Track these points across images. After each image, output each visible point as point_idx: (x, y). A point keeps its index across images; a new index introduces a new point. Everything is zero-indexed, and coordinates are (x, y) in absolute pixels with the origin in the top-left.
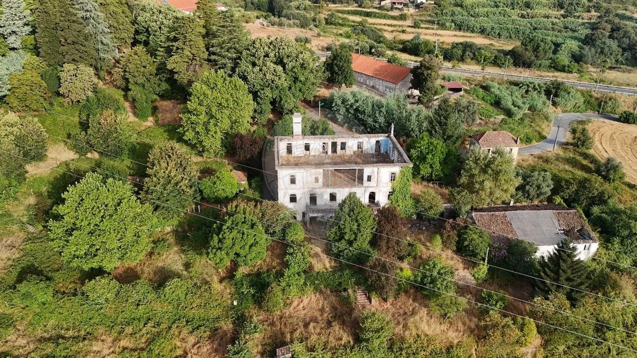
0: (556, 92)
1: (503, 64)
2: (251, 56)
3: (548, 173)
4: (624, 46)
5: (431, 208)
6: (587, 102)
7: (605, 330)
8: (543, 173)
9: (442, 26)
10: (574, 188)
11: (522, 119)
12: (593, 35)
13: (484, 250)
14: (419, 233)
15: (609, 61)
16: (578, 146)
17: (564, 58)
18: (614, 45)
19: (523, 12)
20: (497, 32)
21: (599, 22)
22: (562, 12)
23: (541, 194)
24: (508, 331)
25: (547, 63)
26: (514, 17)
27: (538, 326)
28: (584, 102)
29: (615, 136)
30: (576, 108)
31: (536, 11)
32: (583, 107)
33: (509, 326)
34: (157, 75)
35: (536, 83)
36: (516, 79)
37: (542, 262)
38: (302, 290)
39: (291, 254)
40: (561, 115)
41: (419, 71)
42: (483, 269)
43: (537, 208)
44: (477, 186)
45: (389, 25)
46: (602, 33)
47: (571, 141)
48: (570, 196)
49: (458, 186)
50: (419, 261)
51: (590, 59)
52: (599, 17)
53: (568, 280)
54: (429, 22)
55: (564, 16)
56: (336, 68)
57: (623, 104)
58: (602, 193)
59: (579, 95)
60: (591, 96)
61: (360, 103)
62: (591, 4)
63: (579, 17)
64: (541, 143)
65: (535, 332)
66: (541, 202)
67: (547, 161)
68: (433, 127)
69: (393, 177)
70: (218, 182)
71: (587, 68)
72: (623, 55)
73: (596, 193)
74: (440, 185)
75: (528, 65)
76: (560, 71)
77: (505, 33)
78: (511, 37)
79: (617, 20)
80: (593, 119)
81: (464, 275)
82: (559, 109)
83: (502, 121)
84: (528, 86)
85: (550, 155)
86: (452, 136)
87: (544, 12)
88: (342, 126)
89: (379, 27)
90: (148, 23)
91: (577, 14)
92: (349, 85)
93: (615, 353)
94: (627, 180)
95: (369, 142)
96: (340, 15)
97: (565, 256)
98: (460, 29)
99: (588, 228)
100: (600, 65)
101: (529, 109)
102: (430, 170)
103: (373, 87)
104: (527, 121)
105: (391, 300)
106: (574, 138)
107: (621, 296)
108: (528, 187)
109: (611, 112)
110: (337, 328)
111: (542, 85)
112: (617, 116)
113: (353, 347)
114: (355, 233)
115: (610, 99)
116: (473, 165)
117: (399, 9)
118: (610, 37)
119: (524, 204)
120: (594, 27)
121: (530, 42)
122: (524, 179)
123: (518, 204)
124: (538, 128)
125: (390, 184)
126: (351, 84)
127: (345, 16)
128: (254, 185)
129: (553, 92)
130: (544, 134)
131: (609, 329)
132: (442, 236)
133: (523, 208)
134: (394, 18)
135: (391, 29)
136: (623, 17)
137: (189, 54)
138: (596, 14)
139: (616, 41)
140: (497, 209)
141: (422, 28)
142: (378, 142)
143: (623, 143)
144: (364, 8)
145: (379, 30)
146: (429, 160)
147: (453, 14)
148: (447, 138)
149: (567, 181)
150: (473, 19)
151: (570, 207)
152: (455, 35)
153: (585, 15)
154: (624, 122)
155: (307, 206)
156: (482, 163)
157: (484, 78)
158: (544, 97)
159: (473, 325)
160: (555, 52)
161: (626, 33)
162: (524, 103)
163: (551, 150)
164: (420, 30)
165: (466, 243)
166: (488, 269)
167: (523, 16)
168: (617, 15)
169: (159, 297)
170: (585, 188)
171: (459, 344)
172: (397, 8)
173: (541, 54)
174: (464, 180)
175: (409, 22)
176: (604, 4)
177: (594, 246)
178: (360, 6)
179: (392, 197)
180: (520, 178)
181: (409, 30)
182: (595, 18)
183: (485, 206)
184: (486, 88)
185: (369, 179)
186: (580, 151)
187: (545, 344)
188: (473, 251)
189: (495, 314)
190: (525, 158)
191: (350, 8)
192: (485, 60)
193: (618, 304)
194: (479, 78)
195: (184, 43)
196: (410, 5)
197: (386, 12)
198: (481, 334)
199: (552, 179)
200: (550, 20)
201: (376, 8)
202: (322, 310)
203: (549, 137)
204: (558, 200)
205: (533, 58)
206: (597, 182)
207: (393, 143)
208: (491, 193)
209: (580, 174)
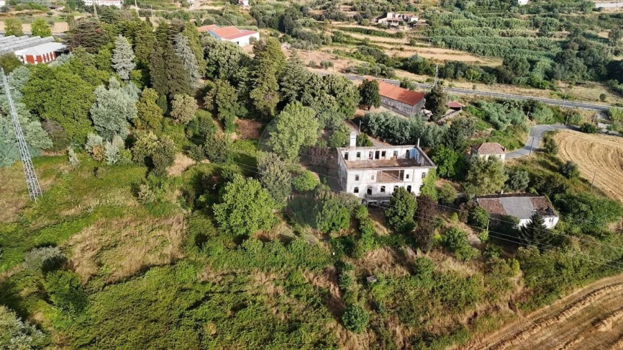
0: (532, 108)
1: (489, 81)
2: (311, 88)
3: (526, 172)
4: (589, 63)
5: (449, 196)
6: (556, 116)
7: (562, 268)
8: (522, 172)
9: (435, 45)
10: (544, 182)
11: (506, 131)
12: (563, 53)
13: (486, 222)
14: (442, 213)
15: (576, 77)
16: (547, 152)
17: (538, 76)
18: (580, 62)
19: (503, 31)
20: (482, 50)
21: (569, 42)
22: (537, 31)
23: (522, 186)
24: (503, 266)
25: (525, 79)
26: (496, 36)
27: (521, 265)
28: (554, 116)
29: (576, 143)
30: (547, 121)
31: (515, 30)
32: (553, 120)
33: (504, 264)
34: (238, 101)
35: (516, 101)
36: (500, 97)
37: (523, 228)
38: (373, 247)
39: (364, 225)
40: (536, 127)
41: (432, 97)
42: (486, 234)
43: (519, 195)
44: (479, 181)
45: (388, 43)
46: (570, 52)
47: (543, 148)
48: (541, 187)
49: (467, 181)
50: (444, 229)
51: (560, 76)
52: (569, 36)
53: (539, 238)
54: (423, 40)
55: (539, 35)
56: (368, 94)
57: (584, 117)
58: (562, 185)
59: (549, 110)
60: (559, 111)
61: (390, 121)
62: (562, 24)
63: (551, 36)
64: (522, 150)
65: (519, 268)
66: (521, 191)
67: (525, 163)
68: (447, 140)
69: (423, 176)
70: (305, 179)
71: (558, 84)
72: (588, 71)
73: (558, 185)
74: (453, 181)
75: (509, 82)
76: (535, 87)
77: (489, 51)
78: (493, 55)
79: (584, 40)
80: (560, 129)
81: (473, 237)
82: (534, 122)
83: (491, 133)
84: (510, 104)
85: (527, 159)
86: (460, 147)
87: (522, 31)
88: (375, 138)
89: (380, 45)
90: (218, 57)
91: (550, 33)
92: (377, 106)
93: (567, 281)
94: (581, 176)
95: (402, 151)
96: (343, 32)
97: (537, 223)
98: (450, 47)
99: (552, 208)
100: (568, 80)
101: (512, 123)
102: (446, 171)
103: (393, 107)
104: (510, 132)
105: (429, 252)
106: (545, 146)
107: (572, 248)
108: (512, 182)
109: (574, 124)
110: (399, 267)
111: (521, 103)
112: (579, 127)
113: (410, 278)
114: (404, 211)
115: (574, 114)
116: (477, 167)
117: (395, 27)
118: (578, 55)
119: (510, 193)
120: (564, 45)
121: (510, 62)
122: (510, 176)
123: (506, 193)
124: (518, 138)
125: (421, 180)
126: (378, 106)
127: (348, 33)
128: (325, 181)
129: (530, 108)
130: (523, 142)
131: (564, 267)
132: (458, 213)
133: (510, 196)
134: (391, 36)
135: (390, 47)
136: (589, 36)
137: (267, 88)
138: (566, 32)
139: (582, 59)
140: (493, 196)
141: (417, 46)
142: (408, 151)
143: (582, 149)
144: (363, 25)
145: (381, 48)
146: (445, 164)
147: (443, 33)
148: (456, 148)
149: (538, 177)
150: (461, 38)
151: (541, 195)
152: (446, 53)
153: (557, 33)
154: (584, 132)
155: (366, 195)
156: (483, 166)
157: (475, 96)
158: (523, 113)
159: (481, 266)
160: (531, 70)
161: (591, 52)
162: (507, 118)
163: (528, 154)
164: (416, 48)
165: (474, 217)
166: (489, 234)
167: (503, 35)
168: (584, 35)
169: (288, 250)
170: (551, 182)
171: (474, 276)
172: (393, 26)
173: (520, 71)
174: (470, 177)
175: (405, 40)
176: (574, 24)
177: (556, 220)
178: (360, 24)
179: (423, 189)
180: (507, 176)
181: (406, 47)
182: (566, 36)
183: (485, 195)
184: (477, 105)
185: (408, 177)
186: (549, 155)
187: (525, 276)
188: (479, 222)
189: (495, 257)
190: (510, 161)
191: (351, 26)
192: (473, 78)
193: (570, 255)
194: (471, 96)
195: (263, 80)
196: (404, 23)
197: (384, 30)
198: (487, 270)
199: (529, 176)
200: (527, 38)
201: (375, 26)
202: (387, 258)
203: (527, 144)
204: (533, 190)
205: (513, 75)
206: (559, 178)
207: (420, 152)
208: (488, 186)
209: (548, 172)
